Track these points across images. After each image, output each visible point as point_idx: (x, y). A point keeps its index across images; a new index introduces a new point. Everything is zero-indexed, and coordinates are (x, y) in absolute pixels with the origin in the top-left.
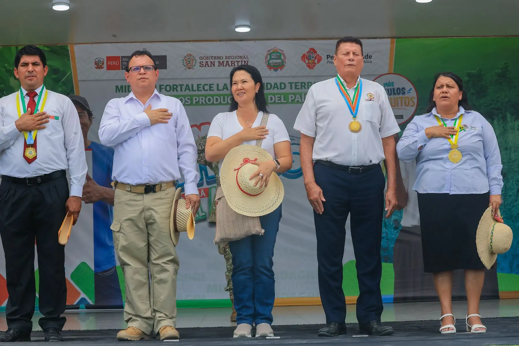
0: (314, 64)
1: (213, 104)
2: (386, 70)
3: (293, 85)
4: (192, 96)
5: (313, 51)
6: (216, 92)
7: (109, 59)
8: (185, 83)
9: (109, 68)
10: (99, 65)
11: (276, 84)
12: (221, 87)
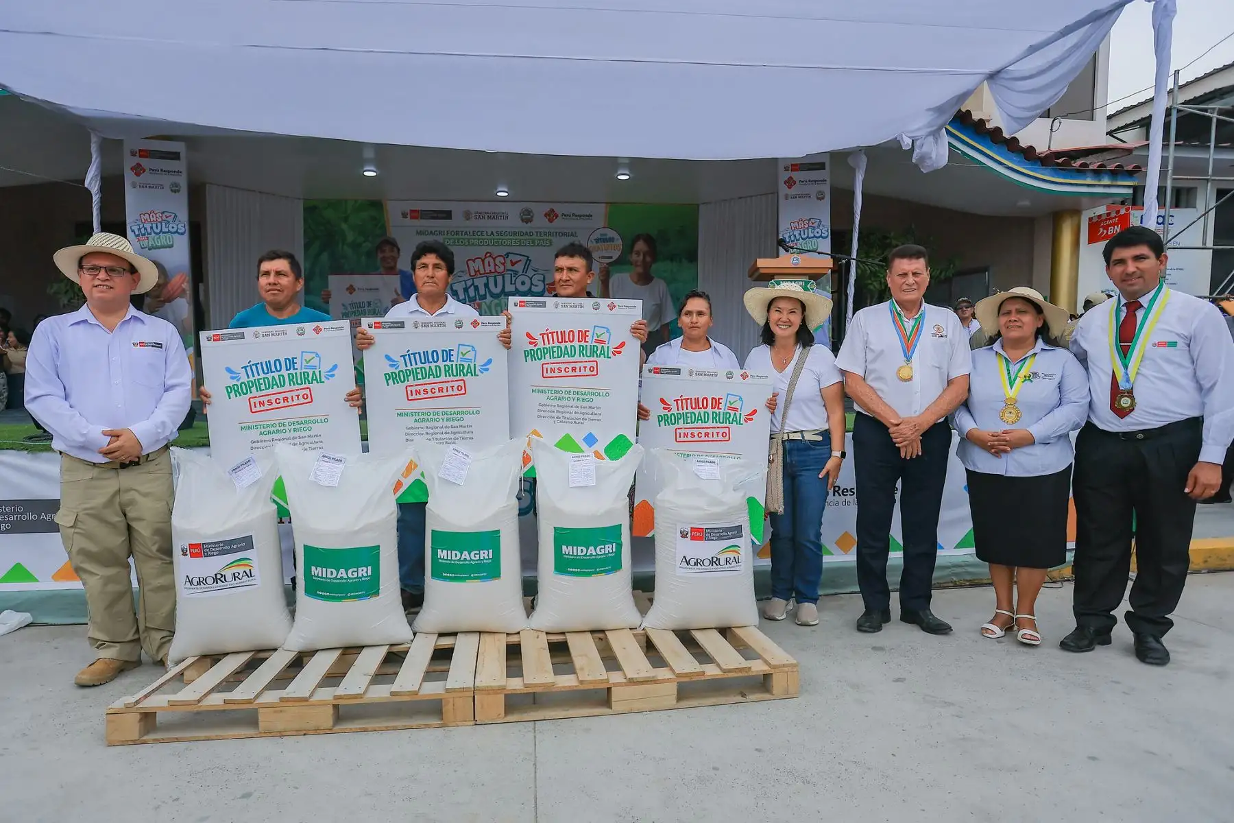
0: (553, 220)
1: (483, 245)
2: (602, 225)
3: (539, 234)
4: (469, 239)
5: (552, 210)
6: (485, 237)
7: (412, 211)
8: (465, 230)
9: (412, 218)
10: (404, 215)
11: (527, 232)
12: (489, 234)
